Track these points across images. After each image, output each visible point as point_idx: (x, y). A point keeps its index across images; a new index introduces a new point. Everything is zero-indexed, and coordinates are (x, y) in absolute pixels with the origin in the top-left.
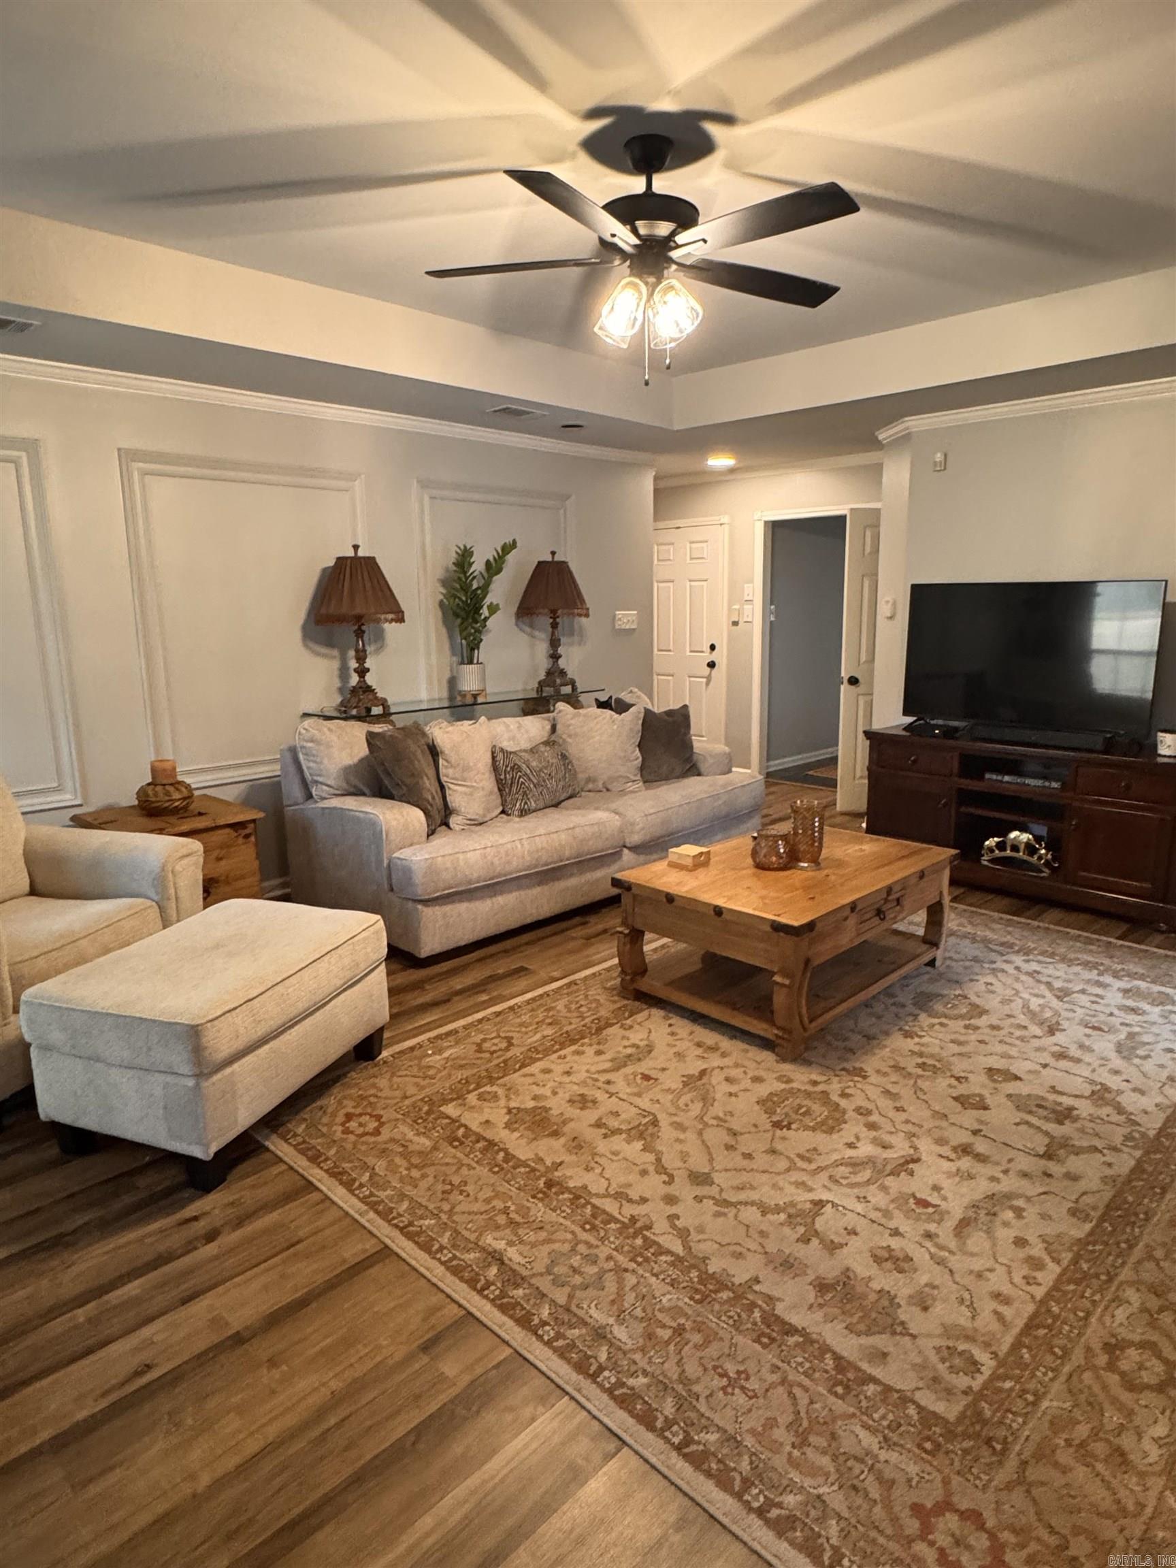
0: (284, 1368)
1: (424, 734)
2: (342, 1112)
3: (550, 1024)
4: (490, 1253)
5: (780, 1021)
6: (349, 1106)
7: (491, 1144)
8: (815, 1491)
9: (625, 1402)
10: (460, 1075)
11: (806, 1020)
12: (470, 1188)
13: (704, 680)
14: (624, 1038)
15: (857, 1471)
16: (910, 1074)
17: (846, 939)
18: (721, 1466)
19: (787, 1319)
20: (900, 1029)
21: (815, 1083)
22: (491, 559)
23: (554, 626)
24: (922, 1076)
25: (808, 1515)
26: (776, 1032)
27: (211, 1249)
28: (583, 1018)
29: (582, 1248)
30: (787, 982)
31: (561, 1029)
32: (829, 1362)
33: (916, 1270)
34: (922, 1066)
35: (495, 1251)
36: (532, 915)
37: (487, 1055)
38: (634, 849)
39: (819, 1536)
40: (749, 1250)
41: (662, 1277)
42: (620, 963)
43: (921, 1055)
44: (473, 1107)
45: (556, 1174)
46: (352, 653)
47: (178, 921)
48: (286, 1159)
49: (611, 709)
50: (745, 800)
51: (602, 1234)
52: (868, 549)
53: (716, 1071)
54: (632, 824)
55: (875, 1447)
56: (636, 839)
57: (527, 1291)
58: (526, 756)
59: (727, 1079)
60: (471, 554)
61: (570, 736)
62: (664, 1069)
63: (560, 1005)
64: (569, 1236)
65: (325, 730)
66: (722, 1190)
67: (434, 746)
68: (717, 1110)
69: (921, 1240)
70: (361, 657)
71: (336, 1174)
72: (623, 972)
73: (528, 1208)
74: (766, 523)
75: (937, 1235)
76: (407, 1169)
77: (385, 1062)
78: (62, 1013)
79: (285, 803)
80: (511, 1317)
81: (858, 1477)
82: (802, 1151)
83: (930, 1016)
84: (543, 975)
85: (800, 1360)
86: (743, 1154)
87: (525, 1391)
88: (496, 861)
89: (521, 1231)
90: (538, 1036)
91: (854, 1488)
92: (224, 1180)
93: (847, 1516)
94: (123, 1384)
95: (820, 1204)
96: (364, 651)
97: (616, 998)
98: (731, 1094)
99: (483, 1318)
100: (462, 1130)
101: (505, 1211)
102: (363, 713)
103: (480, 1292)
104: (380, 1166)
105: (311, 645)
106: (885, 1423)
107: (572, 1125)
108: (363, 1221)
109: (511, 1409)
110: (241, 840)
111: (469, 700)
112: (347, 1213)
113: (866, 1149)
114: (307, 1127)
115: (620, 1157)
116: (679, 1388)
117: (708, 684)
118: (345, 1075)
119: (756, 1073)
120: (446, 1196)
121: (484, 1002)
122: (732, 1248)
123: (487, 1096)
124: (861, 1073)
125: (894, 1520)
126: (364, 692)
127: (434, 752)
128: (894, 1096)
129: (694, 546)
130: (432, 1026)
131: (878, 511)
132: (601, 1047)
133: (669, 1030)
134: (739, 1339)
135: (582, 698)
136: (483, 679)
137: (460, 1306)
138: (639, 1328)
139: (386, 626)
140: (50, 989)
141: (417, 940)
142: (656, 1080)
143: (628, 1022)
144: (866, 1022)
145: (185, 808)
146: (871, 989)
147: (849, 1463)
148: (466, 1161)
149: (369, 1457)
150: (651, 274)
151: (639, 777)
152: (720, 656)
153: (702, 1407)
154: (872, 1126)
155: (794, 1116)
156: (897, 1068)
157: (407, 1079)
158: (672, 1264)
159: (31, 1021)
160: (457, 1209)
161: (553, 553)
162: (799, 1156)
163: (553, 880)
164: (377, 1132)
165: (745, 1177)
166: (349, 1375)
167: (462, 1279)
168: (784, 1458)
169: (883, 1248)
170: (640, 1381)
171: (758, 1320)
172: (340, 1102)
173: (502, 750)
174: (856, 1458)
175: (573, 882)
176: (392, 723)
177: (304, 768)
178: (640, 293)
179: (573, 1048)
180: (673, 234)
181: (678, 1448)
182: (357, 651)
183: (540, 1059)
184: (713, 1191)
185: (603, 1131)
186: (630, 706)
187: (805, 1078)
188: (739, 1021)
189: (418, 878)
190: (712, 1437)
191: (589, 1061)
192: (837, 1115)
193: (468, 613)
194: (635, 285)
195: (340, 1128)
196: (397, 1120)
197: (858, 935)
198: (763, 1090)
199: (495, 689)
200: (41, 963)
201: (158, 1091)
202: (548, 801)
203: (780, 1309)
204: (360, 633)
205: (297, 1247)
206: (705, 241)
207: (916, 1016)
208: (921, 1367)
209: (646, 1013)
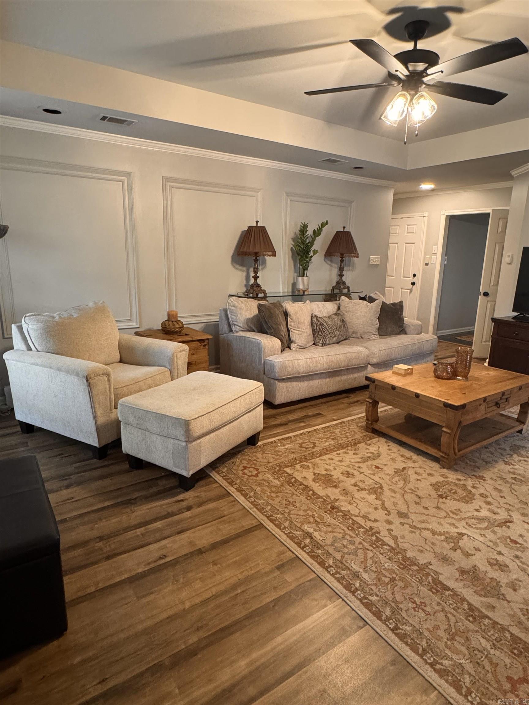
0: (219, 566)
1: (282, 306)
2: (242, 466)
3: (333, 439)
4: (306, 533)
5: (443, 449)
6: (245, 463)
7: (306, 487)
8: (458, 661)
9: (368, 605)
10: (292, 456)
11: (457, 451)
12: (297, 505)
13: (409, 291)
14: (367, 449)
15: (479, 656)
16: (508, 482)
17: (479, 415)
18: (412, 642)
19: (445, 583)
20: (503, 460)
21: (459, 480)
22: (316, 229)
23: (342, 261)
24: (514, 483)
25: (454, 671)
26: (441, 454)
27: (189, 514)
28: (348, 438)
29: (347, 537)
30: (449, 431)
31: (338, 441)
32: (466, 607)
33: (510, 572)
34: (515, 479)
35: (309, 533)
36: (325, 391)
37: (305, 449)
38: (374, 365)
39: (460, 681)
40: (426, 550)
41: (385, 555)
42: (366, 415)
43: (514, 474)
44: (298, 470)
45: (336, 504)
46: (252, 269)
47: (177, 378)
48: (219, 482)
49: (366, 301)
50: (427, 347)
51: (357, 532)
52: (500, 230)
53: (411, 469)
54: (374, 354)
55: (489, 648)
56: (375, 361)
57: (323, 552)
58: (326, 319)
59: (416, 473)
60: (307, 227)
61: (346, 312)
62: (385, 465)
63: (337, 431)
64: (342, 531)
65: (240, 302)
66: (413, 522)
67: (286, 312)
68: (411, 486)
69: (513, 558)
70: (256, 271)
71: (240, 490)
72: (367, 419)
73: (323, 516)
74: (447, 216)
75: (522, 558)
76: (270, 493)
77: (260, 447)
78: (134, 409)
79: (220, 333)
80: (316, 561)
81: (479, 659)
82: (453, 509)
83: (518, 456)
84: (329, 417)
85: (451, 602)
86: (423, 507)
87: (322, 593)
88: (311, 365)
89: (320, 526)
90: (327, 444)
91: (478, 663)
92: (194, 486)
93: (474, 675)
94: (155, 562)
95: (462, 535)
96: (258, 268)
97: (363, 431)
98: (418, 480)
99: (303, 560)
100: (294, 479)
101: (313, 516)
102: (255, 296)
103: (302, 549)
104: (258, 489)
105: (235, 265)
106: (494, 638)
107: (343, 484)
108: (251, 512)
109: (316, 600)
110: (202, 347)
111: (301, 293)
112: (244, 507)
113: (484, 513)
114: (227, 470)
115: (366, 500)
116: (393, 604)
117: (410, 292)
118: (243, 450)
119: (430, 472)
120: (287, 506)
121: (303, 426)
122: (418, 548)
123: (304, 466)
124: (483, 478)
125: (498, 681)
126: (256, 287)
127: (286, 314)
128: (500, 491)
129: (409, 227)
130: (281, 434)
131: (508, 210)
132: (356, 452)
133: (388, 448)
134: (421, 588)
135: (352, 295)
136: (308, 284)
137: (293, 553)
138: (374, 575)
139: (267, 258)
140: (129, 400)
141: (274, 397)
142: (382, 469)
143: (369, 442)
144: (485, 456)
145: (180, 332)
146: (489, 440)
147: (476, 652)
148: (295, 493)
149: (254, 608)
150: (412, 89)
151: (377, 333)
152: (418, 280)
153: (404, 614)
154: (489, 503)
155: (448, 493)
156: (501, 478)
157: (269, 455)
158: (389, 550)
159: (122, 412)
160: (292, 512)
161: (344, 228)
162: (451, 511)
163: (336, 376)
164: (257, 475)
165: (425, 518)
166: (246, 573)
167: (294, 542)
168: (444, 644)
169: (493, 559)
170: (374, 598)
171: (431, 581)
172: (241, 461)
173: (316, 316)
174: (479, 651)
175: (344, 378)
176: (267, 301)
177: (230, 318)
178: (407, 99)
179: (343, 450)
180: (426, 69)
181: (392, 630)
182: (254, 268)
183: (328, 454)
184: (409, 521)
185: (357, 488)
186: (375, 300)
187: (455, 477)
188: (423, 447)
189: (277, 369)
190: (408, 628)
191: (350, 457)
192: (470, 496)
193: (303, 254)
194: (404, 95)
195: (241, 472)
196: (266, 471)
197: (485, 414)
198: (434, 480)
199: (313, 289)
200: (125, 389)
201: (171, 447)
202: (335, 340)
203: (441, 578)
204: (256, 261)
205: (224, 518)
206: (442, 72)
207: (512, 455)
208: (512, 616)
209: (377, 439)
